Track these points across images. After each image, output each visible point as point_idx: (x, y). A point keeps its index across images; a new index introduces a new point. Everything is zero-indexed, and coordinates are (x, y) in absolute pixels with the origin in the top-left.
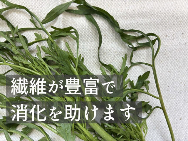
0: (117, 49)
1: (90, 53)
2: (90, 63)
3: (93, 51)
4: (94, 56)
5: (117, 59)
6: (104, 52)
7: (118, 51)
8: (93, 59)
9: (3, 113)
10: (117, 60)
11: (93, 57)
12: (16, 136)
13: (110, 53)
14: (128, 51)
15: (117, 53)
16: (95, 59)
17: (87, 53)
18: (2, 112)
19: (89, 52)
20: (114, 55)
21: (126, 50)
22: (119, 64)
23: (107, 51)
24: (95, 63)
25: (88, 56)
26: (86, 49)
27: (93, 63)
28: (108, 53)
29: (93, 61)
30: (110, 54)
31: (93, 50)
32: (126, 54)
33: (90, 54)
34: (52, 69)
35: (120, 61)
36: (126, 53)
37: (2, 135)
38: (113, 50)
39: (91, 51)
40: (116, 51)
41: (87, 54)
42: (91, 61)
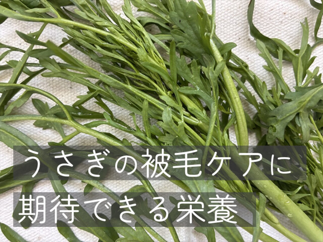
0: (287, 7)
1: (229, 15)
2: (228, 36)
3: (235, 11)
4: (238, 22)
5: (286, 29)
6: (259, 13)
7: (290, 12)
8: (235, 27)
9: (47, 138)
10: (286, 31)
11: (234, 24)
12: (72, 186)
13: (272, 14)
14: (309, 12)
15: (287, 16)
16: (240, 27)
17: (223, 14)
18: (44, 136)
19: (226, 13)
20: (281, 20)
21: (306, 10)
22: (291, 39)
23: (266, 11)
24: (240, 37)
25: (225, 21)
26: (220, 7)
27: (235, 37)
28: (269, 16)
29: (234, 33)
30: (272, 18)
31: (235, 8)
32: (306, 18)
33: (229, 18)
34: (156, 40)
35: (291, 33)
36: (306, 16)
37: (42, 184)
38: (278, 8)
39: (232, 10)
40: (284, 11)
41: (223, 18)
42: (231, 32)
